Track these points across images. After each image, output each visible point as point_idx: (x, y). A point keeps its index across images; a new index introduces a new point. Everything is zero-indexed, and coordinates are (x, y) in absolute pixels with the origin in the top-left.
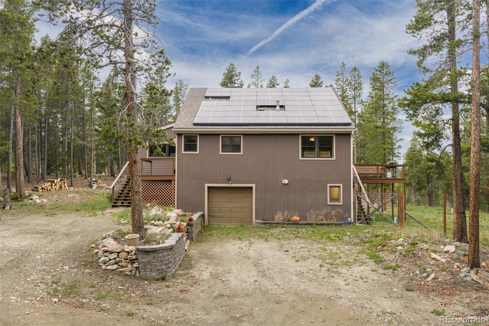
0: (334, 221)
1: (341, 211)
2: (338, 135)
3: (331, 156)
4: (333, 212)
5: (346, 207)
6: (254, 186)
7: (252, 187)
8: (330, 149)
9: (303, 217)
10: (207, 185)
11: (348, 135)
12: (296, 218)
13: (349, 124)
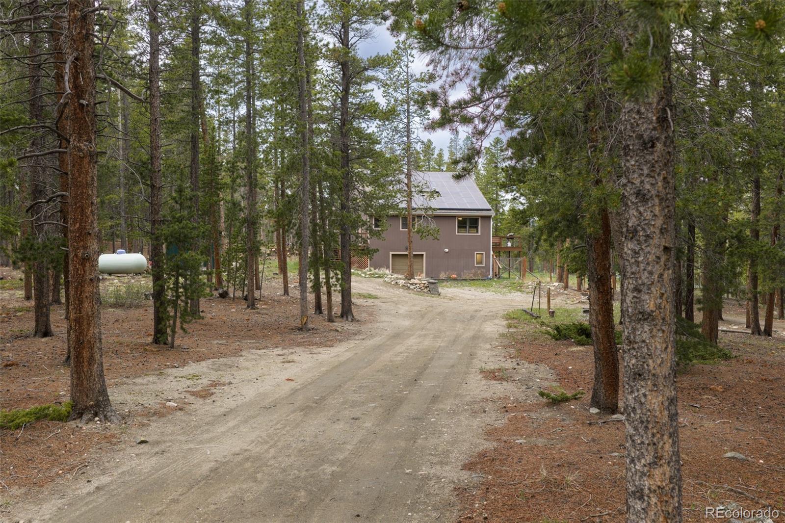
0: (480, 278)
1: (484, 271)
2: (483, 217)
3: (477, 232)
4: (479, 272)
5: (487, 267)
6: (424, 253)
7: (423, 255)
8: (477, 227)
9: (459, 275)
10: (391, 253)
11: (489, 217)
12: (454, 276)
13: (490, 210)
